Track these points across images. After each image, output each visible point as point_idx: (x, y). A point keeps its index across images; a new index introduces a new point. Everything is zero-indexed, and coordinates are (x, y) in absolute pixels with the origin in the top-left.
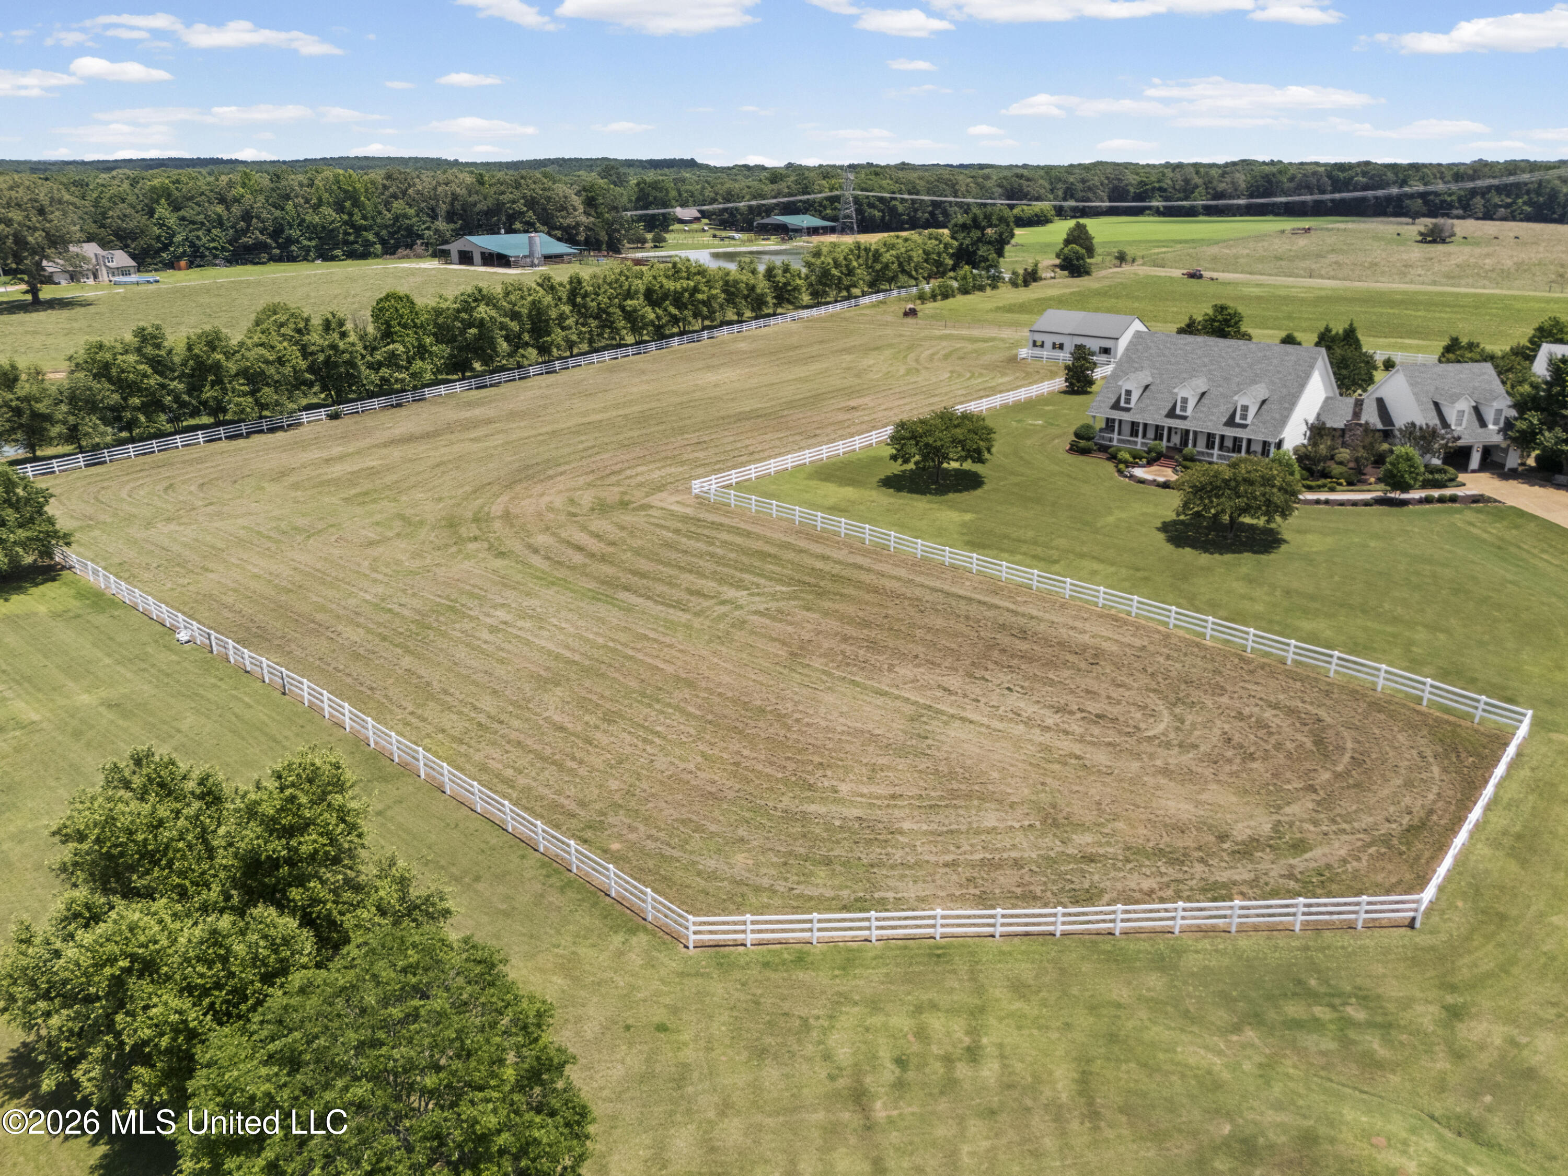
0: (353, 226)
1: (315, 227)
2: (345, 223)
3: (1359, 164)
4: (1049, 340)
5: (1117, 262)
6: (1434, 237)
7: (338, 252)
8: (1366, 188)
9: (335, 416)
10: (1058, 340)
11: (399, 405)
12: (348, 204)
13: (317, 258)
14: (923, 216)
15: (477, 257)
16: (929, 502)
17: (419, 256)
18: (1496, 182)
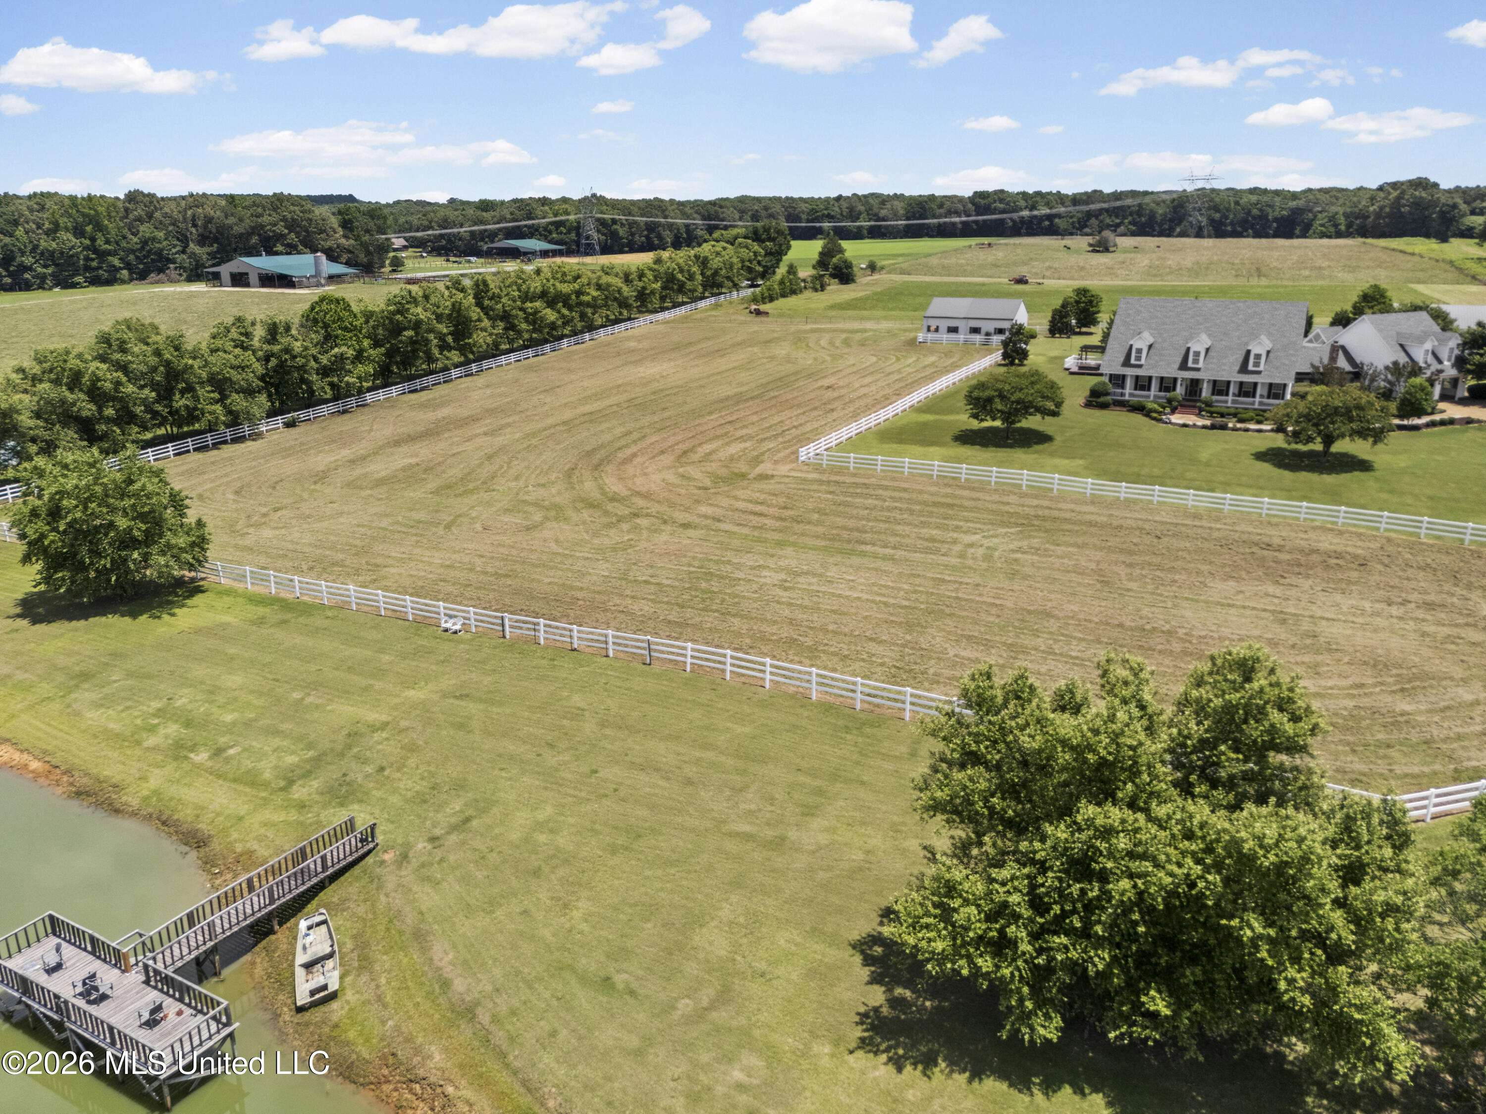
0: (95, 251)
1: (52, 253)
2: (86, 248)
3: (996, 192)
4: (944, 325)
5: (869, 272)
6: (1102, 247)
7: (79, 279)
8: (1003, 212)
9: (290, 425)
10: (953, 323)
11: (345, 412)
12: (89, 228)
13: (56, 285)
14: (639, 239)
15: (254, 278)
16: (1036, 452)
17: (172, 281)
18: (1105, 206)
